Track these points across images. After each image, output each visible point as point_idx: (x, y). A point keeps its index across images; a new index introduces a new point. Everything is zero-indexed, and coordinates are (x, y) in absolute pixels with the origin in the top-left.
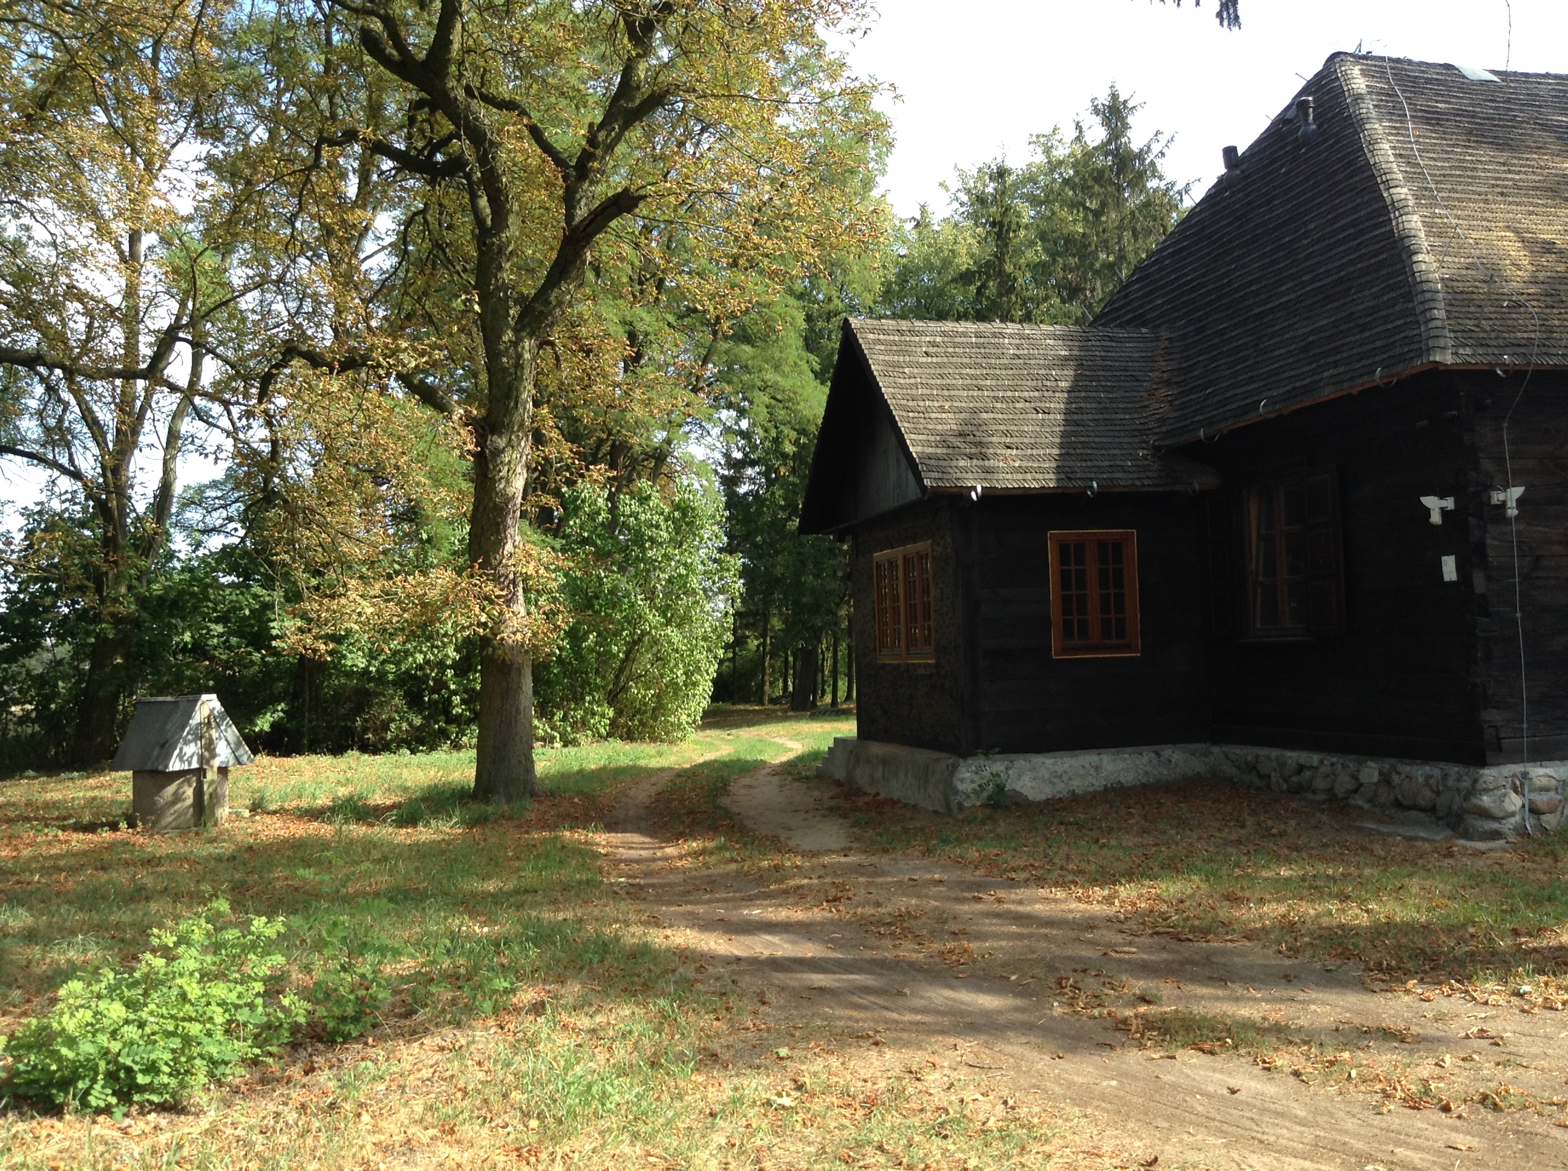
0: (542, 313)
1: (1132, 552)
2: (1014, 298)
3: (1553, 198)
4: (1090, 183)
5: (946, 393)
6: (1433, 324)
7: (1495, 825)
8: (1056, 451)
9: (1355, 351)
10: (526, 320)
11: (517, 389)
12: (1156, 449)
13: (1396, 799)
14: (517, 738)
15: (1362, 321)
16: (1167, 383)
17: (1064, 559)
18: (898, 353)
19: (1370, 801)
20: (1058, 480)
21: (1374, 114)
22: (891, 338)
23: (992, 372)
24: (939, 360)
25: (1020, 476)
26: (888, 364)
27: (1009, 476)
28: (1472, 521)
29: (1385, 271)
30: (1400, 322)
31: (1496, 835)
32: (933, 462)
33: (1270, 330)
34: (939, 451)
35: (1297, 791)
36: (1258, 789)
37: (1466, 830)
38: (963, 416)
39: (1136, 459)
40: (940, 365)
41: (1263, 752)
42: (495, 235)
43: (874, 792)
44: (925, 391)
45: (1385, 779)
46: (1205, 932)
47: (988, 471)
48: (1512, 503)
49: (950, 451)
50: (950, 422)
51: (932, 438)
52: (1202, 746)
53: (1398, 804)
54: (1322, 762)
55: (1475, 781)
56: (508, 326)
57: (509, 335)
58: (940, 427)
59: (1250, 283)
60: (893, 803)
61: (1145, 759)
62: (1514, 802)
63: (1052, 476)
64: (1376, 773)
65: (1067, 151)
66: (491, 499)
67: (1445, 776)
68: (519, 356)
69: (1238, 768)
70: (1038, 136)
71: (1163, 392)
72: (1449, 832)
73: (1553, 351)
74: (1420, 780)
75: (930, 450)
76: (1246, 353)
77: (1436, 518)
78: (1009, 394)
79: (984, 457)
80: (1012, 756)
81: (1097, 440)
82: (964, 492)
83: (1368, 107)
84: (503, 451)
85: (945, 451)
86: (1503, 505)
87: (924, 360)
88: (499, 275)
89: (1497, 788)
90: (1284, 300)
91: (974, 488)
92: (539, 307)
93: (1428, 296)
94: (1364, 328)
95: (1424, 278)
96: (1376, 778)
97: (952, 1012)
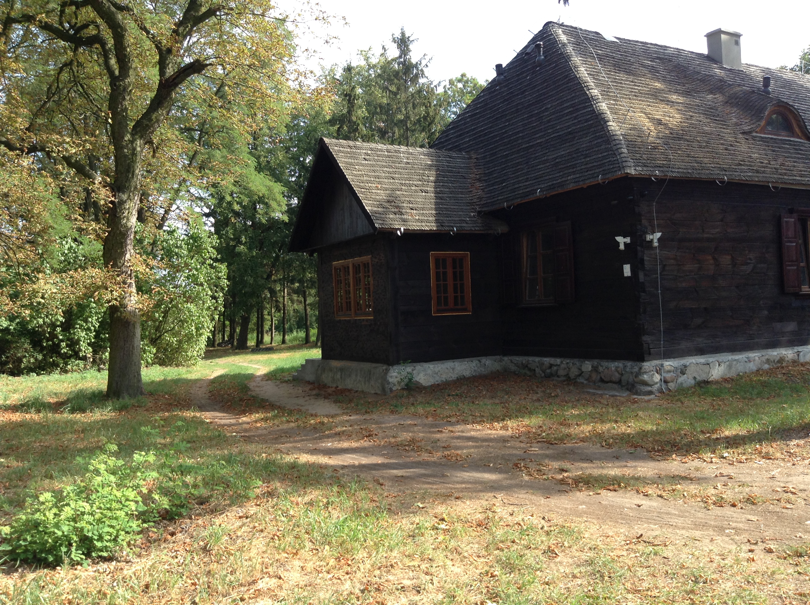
0: (147, 125)
1: (468, 263)
2: (357, 135)
3: (656, 99)
4: (392, 78)
5: (377, 180)
6: (622, 155)
7: (649, 389)
8: (434, 212)
9: (583, 167)
10: (138, 129)
11: (133, 167)
12: (479, 213)
13: (601, 378)
14: (133, 363)
15: (585, 153)
16: (479, 180)
17: (437, 266)
18: (351, 158)
19: (587, 380)
20: (437, 226)
21: (573, 54)
22: (346, 150)
23: (397, 170)
24: (371, 162)
25: (419, 224)
26: (346, 163)
27: (414, 224)
28: (639, 248)
29: (593, 129)
30: (605, 154)
31: (650, 393)
32: (377, 215)
33: (533, 156)
34: (380, 209)
35: (549, 376)
36: (530, 376)
37: (637, 391)
38: (388, 192)
39: (470, 217)
40: (372, 166)
41: (531, 359)
42: (122, 80)
43: (335, 386)
44: (367, 178)
45: (595, 369)
46: (561, 440)
47: (404, 221)
48: (655, 241)
49: (385, 210)
50: (382, 195)
51: (375, 203)
52: (498, 357)
53: (602, 380)
54: (562, 362)
55: (641, 368)
56: (128, 132)
57: (128, 137)
58: (377, 197)
59: (518, 133)
60: (350, 390)
61: (474, 364)
62: (657, 378)
63: (434, 224)
64: (590, 367)
65: (377, 60)
66: (118, 228)
67: (625, 367)
68: (134, 149)
69: (518, 367)
70: (361, 51)
71: (478, 184)
72: (628, 393)
73: (673, 170)
74: (613, 369)
75: (375, 209)
76: (522, 167)
77: (622, 247)
78: (407, 182)
79: (402, 214)
80: (415, 364)
81: (452, 207)
82: (394, 231)
83: (570, 49)
84: (125, 202)
85: (382, 210)
86: (652, 241)
87: (364, 162)
88: (124, 103)
89: (650, 371)
90: (539, 141)
91: (400, 229)
92: (145, 122)
93: (617, 142)
94: (586, 156)
95: (614, 133)
96: (590, 368)
97: (477, 482)
